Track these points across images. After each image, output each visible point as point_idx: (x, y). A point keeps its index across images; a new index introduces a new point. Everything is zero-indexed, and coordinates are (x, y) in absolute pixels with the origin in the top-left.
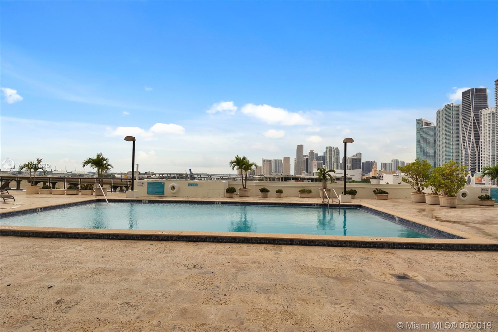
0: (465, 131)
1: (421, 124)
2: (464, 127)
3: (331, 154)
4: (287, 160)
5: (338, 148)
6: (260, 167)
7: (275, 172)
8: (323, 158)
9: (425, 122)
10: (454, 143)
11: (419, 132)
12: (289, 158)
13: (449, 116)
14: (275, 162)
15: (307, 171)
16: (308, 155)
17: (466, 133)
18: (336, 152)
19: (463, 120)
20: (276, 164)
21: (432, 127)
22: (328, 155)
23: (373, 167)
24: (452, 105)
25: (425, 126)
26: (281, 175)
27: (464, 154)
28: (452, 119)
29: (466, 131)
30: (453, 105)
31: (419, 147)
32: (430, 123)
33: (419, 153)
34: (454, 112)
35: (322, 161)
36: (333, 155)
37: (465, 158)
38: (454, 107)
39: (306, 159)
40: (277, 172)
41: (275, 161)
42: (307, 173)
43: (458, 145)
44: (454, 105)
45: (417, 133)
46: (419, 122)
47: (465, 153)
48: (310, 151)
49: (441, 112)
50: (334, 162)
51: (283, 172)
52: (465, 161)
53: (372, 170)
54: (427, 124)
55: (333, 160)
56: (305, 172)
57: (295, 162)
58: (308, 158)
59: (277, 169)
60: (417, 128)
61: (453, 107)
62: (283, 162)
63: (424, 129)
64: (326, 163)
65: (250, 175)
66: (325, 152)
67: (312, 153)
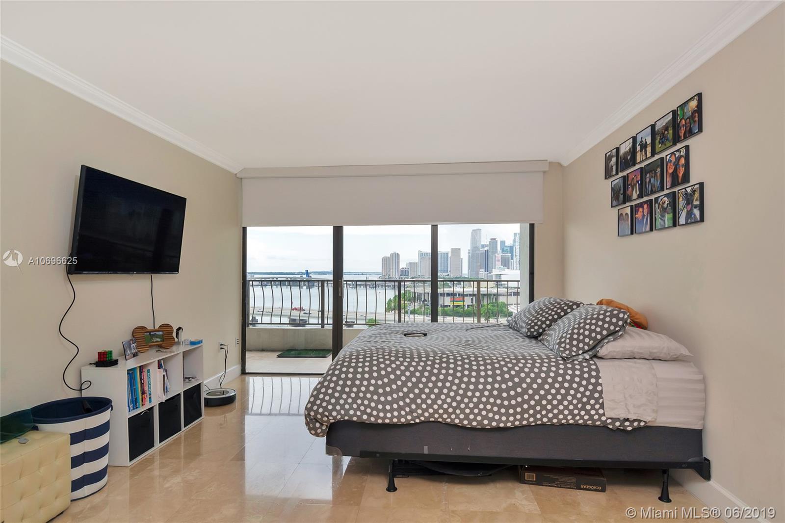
4: (456, 252)
6: (416, 263)
8: (512, 248)
12: (460, 249)
15: (487, 270)
16: (488, 243)
22: (517, 246)
26: (448, 275)
35: (510, 255)
39: (485, 251)
40: (441, 271)
42: (487, 273)
48: (491, 239)
51: (450, 271)
56: (483, 270)
57: (469, 256)
58: (488, 250)
59: (441, 266)
62: (450, 255)
64: (515, 259)
65: (400, 275)
66: (514, 240)
67: (493, 241)
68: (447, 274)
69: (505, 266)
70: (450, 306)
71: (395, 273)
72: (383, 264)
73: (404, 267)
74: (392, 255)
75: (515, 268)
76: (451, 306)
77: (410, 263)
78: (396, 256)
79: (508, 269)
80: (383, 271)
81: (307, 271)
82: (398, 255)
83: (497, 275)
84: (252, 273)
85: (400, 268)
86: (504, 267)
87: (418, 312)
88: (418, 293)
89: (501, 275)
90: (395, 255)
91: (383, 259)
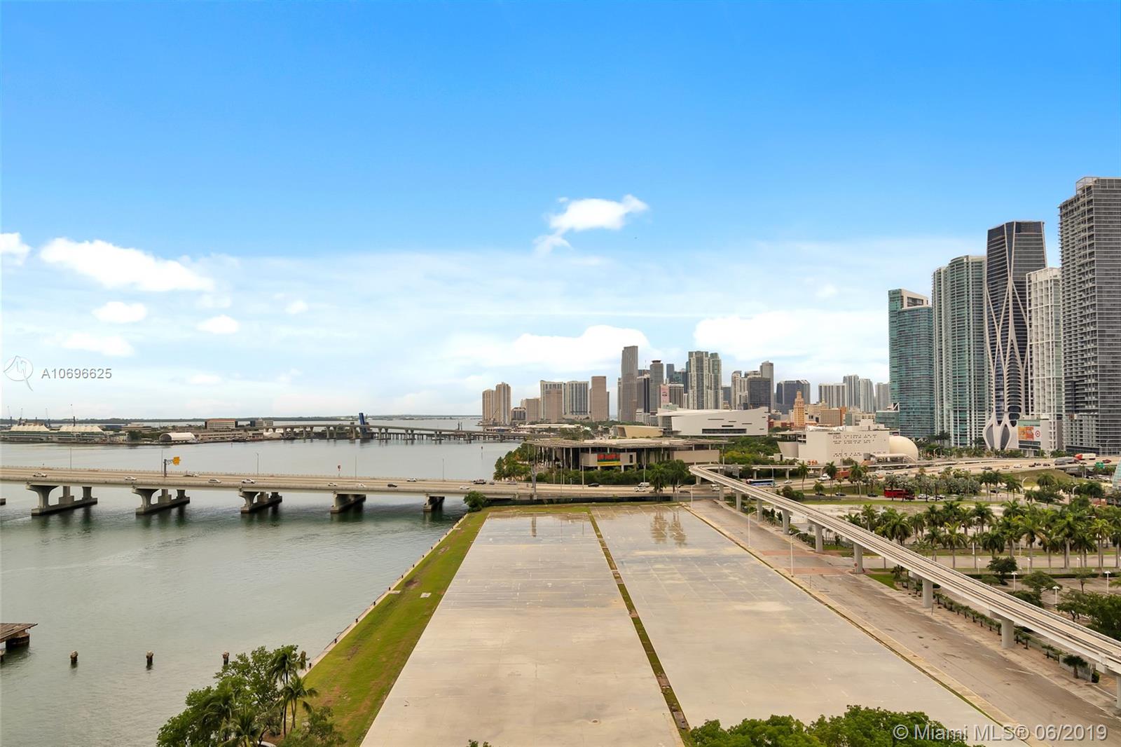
0: (995, 321)
1: (899, 303)
2: (992, 310)
3: (700, 368)
4: (600, 381)
5: (716, 354)
6: (538, 400)
7: (572, 412)
8: (685, 376)
9: (908, 298)
10: (972, 349)
11: (894, 319)
12: (605, 377)
13: (960, 286)
14: (572, 388)
15: (647, 410)
16: (649, 369)
17: (998, 325)
18: (713, 364)
19: (990, 295)
20: (574, 394)
21: (924, 308)
22: (694, 372)
23: (796, 400)
24: (965, 261)
25: (908, 306)
26: (588, 418)
27: (993, 374)
28: (966, 293)
29: (997, 322)
30: (967, 259)
31: (895, 355)
32: (919, 300)
33: (896, 369)
34: (970, 277)
35: (682, 385)
36: (706, 372)
37: (996, 382)
38: (970, 264)
39: (645, 379)
40: (577, 412)
41: (573, 384)
42: (647, 414)
43: (981, 351)
44: (970, 260)
45: (891, 322)
46: (895, 296)
47: (997, 372)
48: (653, 362)
49: (942, 275)
50: (708, 388)
51: (590, 412)
52: (996, 390)
53: (794, 406)
54: (914, 301)
55: (706, 383)
56: (642, 410)
57: (619, 388)
58: (648, 379)
59: (576, 404)
60: (891, 312)
61: (968, 263)
62: (590, 387)
63: (906, 314)
64: (690, 391)
65: (512, 419)
66: (689, 364)
67: (657, 365)
68: (586, 416)
69: (675, 403)
70: (596, 468)
71: (504, 417)
72: (484, 401)
73: (519, 406)
74: (498, 387)
75: (691, 405)
76: (599, 468)
77: (527, 400)
78: (504, 390)
79: (680, 407)
80: (484, 412)
81: (362, 414)
82: (508, 388)
83: (664, 417)
84: (270, 419)
85: (512, 408)
86: (675, 405)
87: (547, 478)
88: (545, 448)
89: (670, 417)
90: (504, 387)
91: (484, 395)
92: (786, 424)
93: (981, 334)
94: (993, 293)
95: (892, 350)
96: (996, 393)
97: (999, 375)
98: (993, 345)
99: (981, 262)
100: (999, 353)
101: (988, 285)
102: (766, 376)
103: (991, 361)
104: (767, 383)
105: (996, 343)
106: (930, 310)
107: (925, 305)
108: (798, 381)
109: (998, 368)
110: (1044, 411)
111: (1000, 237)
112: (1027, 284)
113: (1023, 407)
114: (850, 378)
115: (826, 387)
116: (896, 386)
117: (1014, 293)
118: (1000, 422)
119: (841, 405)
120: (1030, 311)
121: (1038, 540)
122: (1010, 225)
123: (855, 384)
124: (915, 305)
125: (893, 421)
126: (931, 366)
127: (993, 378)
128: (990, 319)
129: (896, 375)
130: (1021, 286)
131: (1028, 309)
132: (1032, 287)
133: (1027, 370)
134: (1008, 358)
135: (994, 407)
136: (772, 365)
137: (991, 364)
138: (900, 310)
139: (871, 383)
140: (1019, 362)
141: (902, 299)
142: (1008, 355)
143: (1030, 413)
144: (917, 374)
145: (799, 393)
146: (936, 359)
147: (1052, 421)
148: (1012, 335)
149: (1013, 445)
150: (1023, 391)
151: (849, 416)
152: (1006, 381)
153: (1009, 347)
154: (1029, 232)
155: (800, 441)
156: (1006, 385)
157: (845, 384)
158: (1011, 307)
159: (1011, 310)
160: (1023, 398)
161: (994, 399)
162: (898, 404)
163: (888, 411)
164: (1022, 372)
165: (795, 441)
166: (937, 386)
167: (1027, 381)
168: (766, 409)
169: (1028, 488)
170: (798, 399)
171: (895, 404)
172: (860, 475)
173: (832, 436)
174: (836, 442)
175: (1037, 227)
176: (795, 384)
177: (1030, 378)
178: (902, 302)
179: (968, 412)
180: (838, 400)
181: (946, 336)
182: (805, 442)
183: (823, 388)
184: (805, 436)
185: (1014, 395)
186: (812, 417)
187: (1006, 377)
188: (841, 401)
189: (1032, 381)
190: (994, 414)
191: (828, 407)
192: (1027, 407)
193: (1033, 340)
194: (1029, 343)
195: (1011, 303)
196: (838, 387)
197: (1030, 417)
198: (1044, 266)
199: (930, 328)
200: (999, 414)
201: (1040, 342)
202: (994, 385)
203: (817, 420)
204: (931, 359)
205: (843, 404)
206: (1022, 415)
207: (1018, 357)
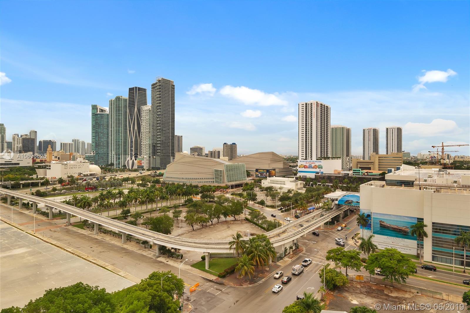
0: (131, 122)
1: (96, 110)
2: (130, 118)
9: (100, 109)
10: (123, 131)
13: (119, 107)
17: (132, 124)
19: (129, 112)
21: (106, 114)
23: (48, 149)
24: (121, 98)
25: (100, 112)
27: (130, 141)
28: (121, 110)
30: (122, 97)
31: (94, 131)
32: (104, 110)
33: (94, 138)
34: (123, 104)
37: (130, 144)
43: (126, 133)
44: (123, 98)
45: (93, 118)
46: (94, 107)
47: (131, 140)
49: (113, 102)
52: (130, 147)
53: (47, 152)
54: (102, 110)
60: (92, 113)
61: (122, 99)
63: (99, 115)
92: (42, 160)
93: (126, 126)
94: (130, 112)
95: (93, 129)
96: (130, 148)
97: (132, 142)
98: (130, 130)
99: (126, 99)
100: (132, 134)
101: (129, 108)
102: (32, 137)
103: (129, 136)
104: (33, 141)
105: (131, 130)
106: (108, 115)
107: (106, 113)
108: (50, 141)
109: (131, 139)
110: (145, 155)
111: (133, 91)
112: (141, 110)
113: (139, 153)
114: (75, 140)
115: (64, 144)
116: (94, 144)
117: (137, 113)
118: (131, 159)
119: (71, 152)
120: (142, 120)
121: (138, 201)
122: (136, 88)
123: (77, 143)
124: (103, 112)
125: (92, 159)
126: (108, 137)
127: (130, 143)
128: (129, 121)
129: (94, 140)
130: (139, 110)
131: (141, 119)
132: (143, 111)
133: (140, 140)
134: (134, 136)
135: (129, 153)
136: (36, 132)
137: (129, 138)
138: (96, 113)
139: (84, 143)
140: (138, 137)
141: (97, 109)
142: (134, 135)
143: (141, 156)
144: (102, 140)
145: (49, 146)
146: (110, 134)
147: (147, 158)
148: (136, 128)
149: (135, 167)
150: (139, 148)
151: (74, 157)
152: (134, 144)
153: (135, 132)
154: (142, 91)
155: (48, 168)
156: (134, 145)
157: (73, 143)
158: (136, 117)
159: (136, 119)
160: (139, 151)
161: (130, 151)
162: (95, 152)
163: (91, 155)
164: (139, 141)
165: (45, 168)
166: (110, 145)
167: (140, 144)
168: (31, 153)
169: (138, 182)
170: (49, 148)
171: (93, 152)
172: (74, 182)
173: (64, 165)
174: (65, 168)
175: (145, 90)
176: (48, 142)
177: (141, 143)
178: (97, 110)
179: (121, 155)
180: (70, 150)
181: (114, 126)
182: (50, 169)
183: (62, 145)
184: (50, 166)
185: (136, 149)
186: (56, 157)
187: (134, 143)
188: (71, 150)
189: (142, 144)
190: (129, 156)
191: (64, 153)
192: (140, 154)
193: (143, 130)
194: (141, 131)
195: (136, 116)
196: (70, 144)
197: (141, 157)
198: (147, 104)
199: (108, 122)
200: (131, 156)
201: (145, 131)
202: (130, 145)
203: (59, 158)
204: (108, 134)
205: (72, 152)
206: (139, 156)
207: (138, 136)
